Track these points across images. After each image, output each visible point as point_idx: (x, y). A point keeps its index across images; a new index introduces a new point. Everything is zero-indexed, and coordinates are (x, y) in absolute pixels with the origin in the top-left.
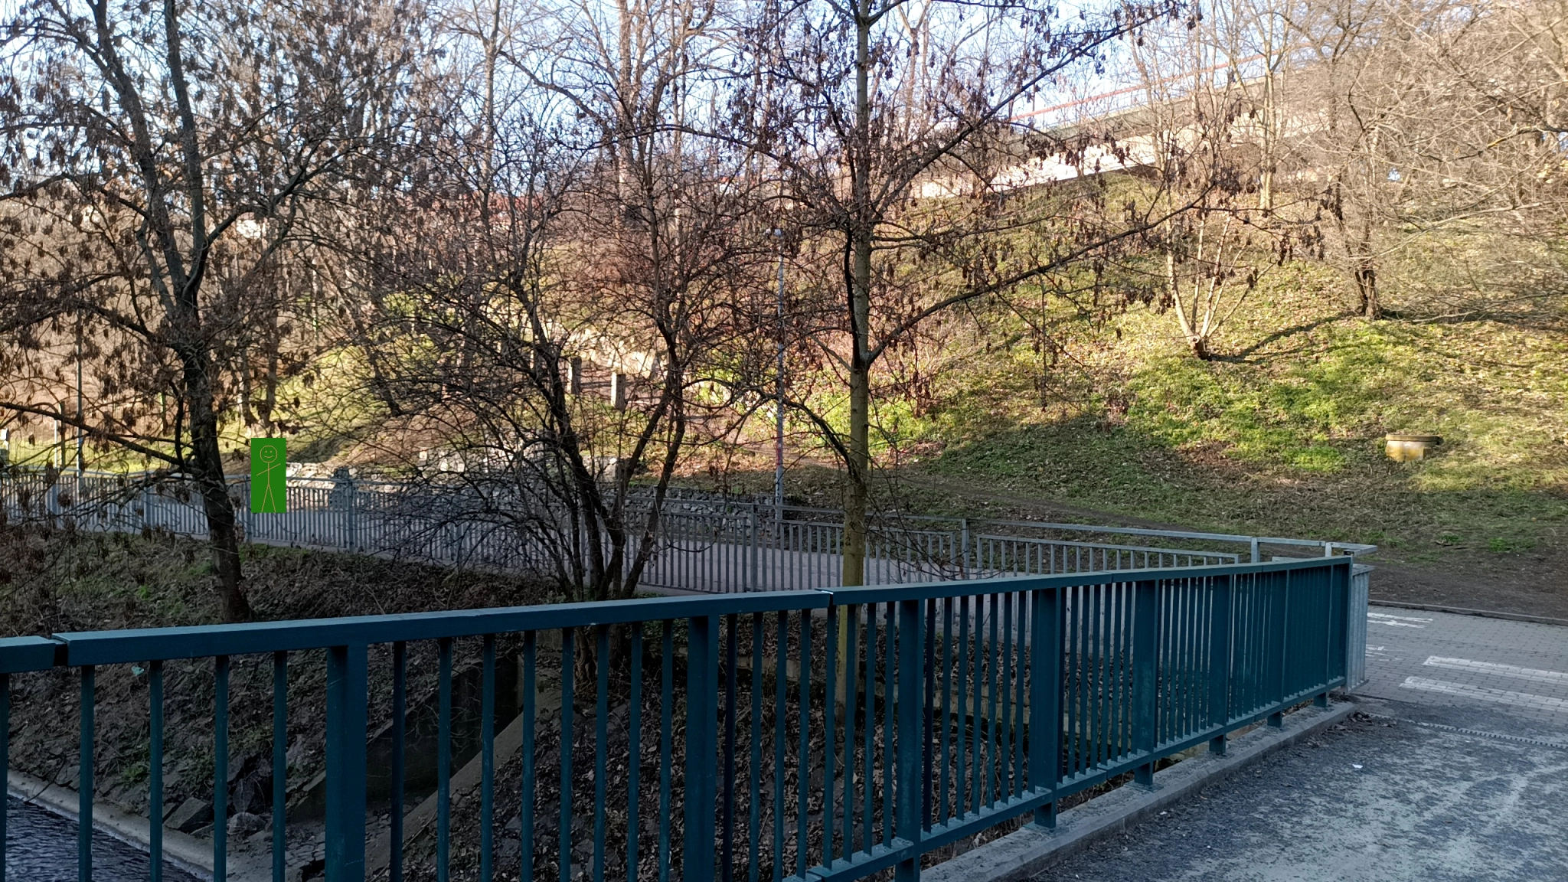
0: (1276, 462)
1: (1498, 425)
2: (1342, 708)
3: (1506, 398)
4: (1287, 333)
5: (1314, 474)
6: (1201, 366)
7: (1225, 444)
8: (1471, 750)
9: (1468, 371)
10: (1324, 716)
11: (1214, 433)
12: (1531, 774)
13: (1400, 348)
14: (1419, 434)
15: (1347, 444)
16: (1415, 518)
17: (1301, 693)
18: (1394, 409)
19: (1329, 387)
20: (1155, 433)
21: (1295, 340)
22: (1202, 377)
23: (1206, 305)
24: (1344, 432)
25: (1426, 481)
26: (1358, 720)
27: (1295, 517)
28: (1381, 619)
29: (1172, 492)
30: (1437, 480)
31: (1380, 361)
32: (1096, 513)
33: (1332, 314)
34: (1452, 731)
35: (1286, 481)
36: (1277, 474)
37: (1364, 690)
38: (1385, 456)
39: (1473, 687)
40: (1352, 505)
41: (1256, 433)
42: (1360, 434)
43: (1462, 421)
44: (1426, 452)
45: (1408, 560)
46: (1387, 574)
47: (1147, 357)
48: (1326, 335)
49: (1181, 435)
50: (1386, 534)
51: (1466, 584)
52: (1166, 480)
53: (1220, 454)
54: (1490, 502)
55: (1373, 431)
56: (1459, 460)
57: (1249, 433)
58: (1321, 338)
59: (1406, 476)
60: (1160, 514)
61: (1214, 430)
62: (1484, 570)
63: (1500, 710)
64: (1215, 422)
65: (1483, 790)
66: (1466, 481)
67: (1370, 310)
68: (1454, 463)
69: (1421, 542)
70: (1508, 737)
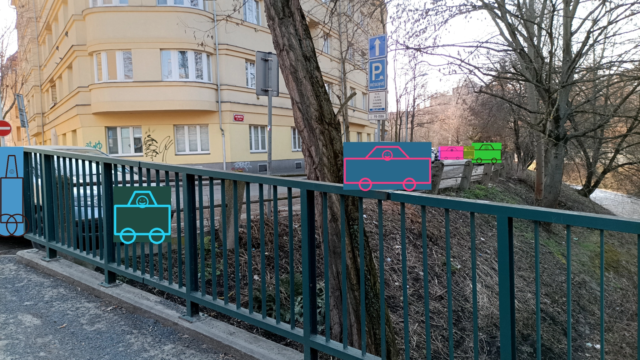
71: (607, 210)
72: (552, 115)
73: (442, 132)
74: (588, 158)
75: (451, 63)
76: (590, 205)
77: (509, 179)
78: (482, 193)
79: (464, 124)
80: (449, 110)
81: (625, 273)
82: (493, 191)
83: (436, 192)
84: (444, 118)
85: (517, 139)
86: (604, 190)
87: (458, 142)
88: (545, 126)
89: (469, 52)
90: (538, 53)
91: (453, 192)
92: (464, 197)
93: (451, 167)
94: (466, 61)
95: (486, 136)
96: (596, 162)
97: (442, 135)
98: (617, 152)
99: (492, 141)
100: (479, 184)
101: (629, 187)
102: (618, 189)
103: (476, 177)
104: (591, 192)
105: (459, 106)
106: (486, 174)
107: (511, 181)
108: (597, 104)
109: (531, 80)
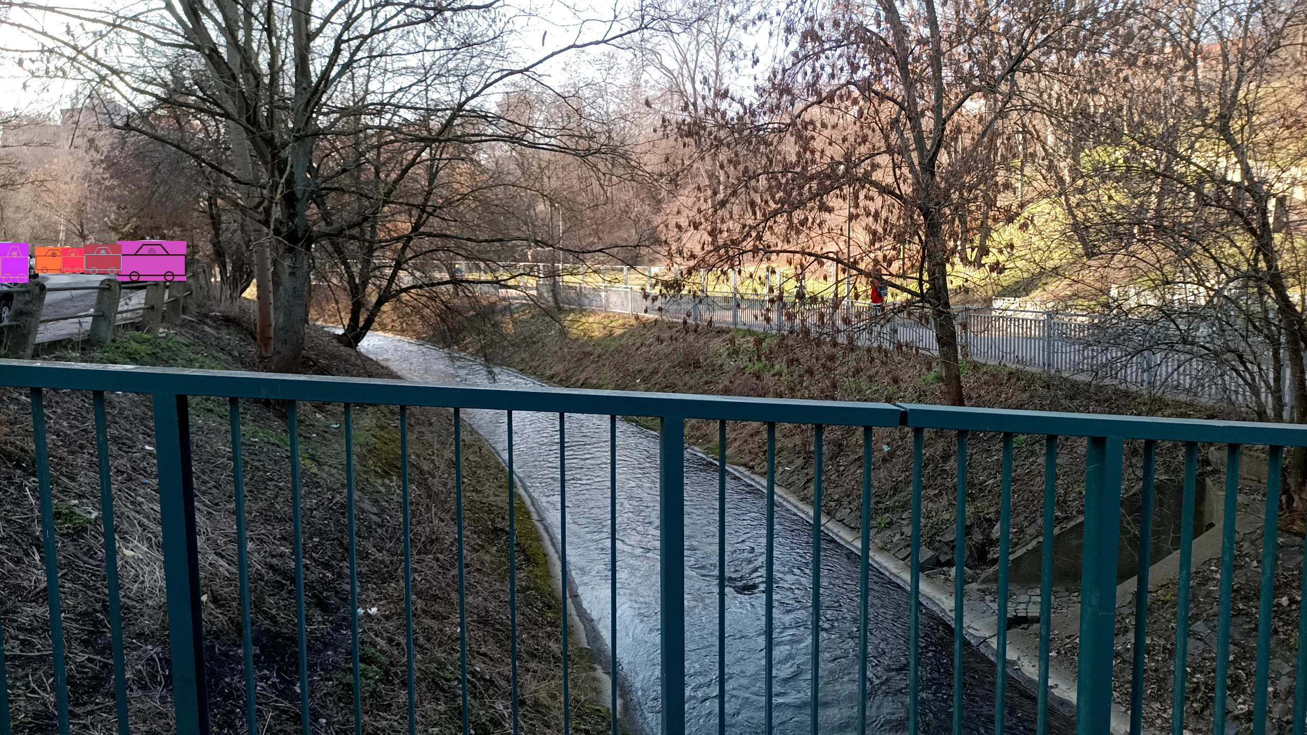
71: (387, 368)
72: (279, 191)
73: (40, 211)
74: (351, 277)
75: (51, 51)
76: (359, 362)
77: (204, 317)
78: (144, 349)
79: (94, 196)
80: (55, 160)
81: (415, 475)
82: (170, 344)
83: (29, 351)
84: (43, 177)
85: (217, 235)
86: (380, 333)
87: (83, 236)
88: (268, 211)
89: (95, 34)
90: (248, 65)
91: (73, 349)
92: (101, 361)
93: (67, 294)
94: (90, 52)
95: (148, 224)
96: (365, 284)
97: (39, 218)
98: (398, 266)
99: (163, 237)
100: (138, 329)
101: (419, 327)
102: (403, 332)
103: (129, 315)
104: (359, 337)
105: (81, 153)
106: (152, 308)
107: (208, 321)
108: (363, 177)
109: (236, 116)
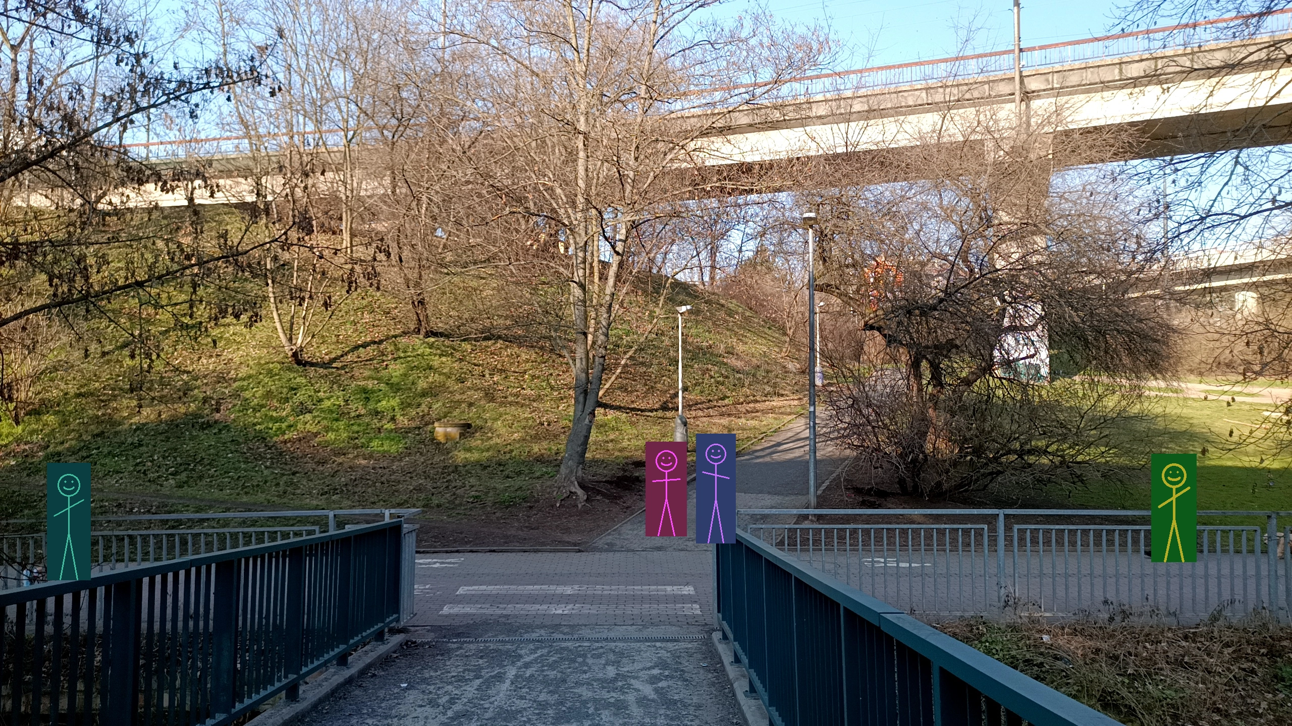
0: (356, 447)
1: (506, 414)
2: (396, 639)
3: (511, 394)
4: (365, 345)
5: (384, 455)
6: (298, 371)
7: (316, 435)
8: (481, 654)
9: (487, 376)
10: (382, 649)
11: (308, 426)
12: (519, 664)
13: (444, 359)
14: (456, 421)
15: (408, 431)
16: (453, 485)
17: (364, 634)
18: (440, 404)
19: (395, 388)
20: (258, 427)
21: (371, 350)
22: (298, 380)
23: (301, 321)
24: (406, 422)
25: (461, 456)
26: (408, 648)
27: (370, 490)
28: (429, 563)
29: (272, 477)
30: (468, 455)
31: (431, 368)
32: (202, 500)
33: (398, 332)
34: (472, 642)
35: (364, 462)
36: (357, 456)
37: (414, 621)
38: (434, 439)
39: (488, 606)
40: (411, 478)
41: (341, 424)
42: (417, 423)
43: (484, 411)
44: (461, 435)
45: (449, 516)
46: (434, 528)
47: (251, 363)
48: (392, 348)
49: (280, 428)
50: (434, 498)
51: (485, 529)
52: (267, 467)
53: (312, 443)
54: (501, 468)
55: (427, 421)
56: (482, 440)
57: (335, 425)
58: (389, 350)
59: (448, 453)
60: (261, 497)
61: (308, 423)
62: (497, 518)
63: (503, 619)
64: (308, 417)
65: (488, 683)
66: (486, 454)
67: (423, 331)
68: (479, 442)
69: (457, 502)
70: (507, 639)
